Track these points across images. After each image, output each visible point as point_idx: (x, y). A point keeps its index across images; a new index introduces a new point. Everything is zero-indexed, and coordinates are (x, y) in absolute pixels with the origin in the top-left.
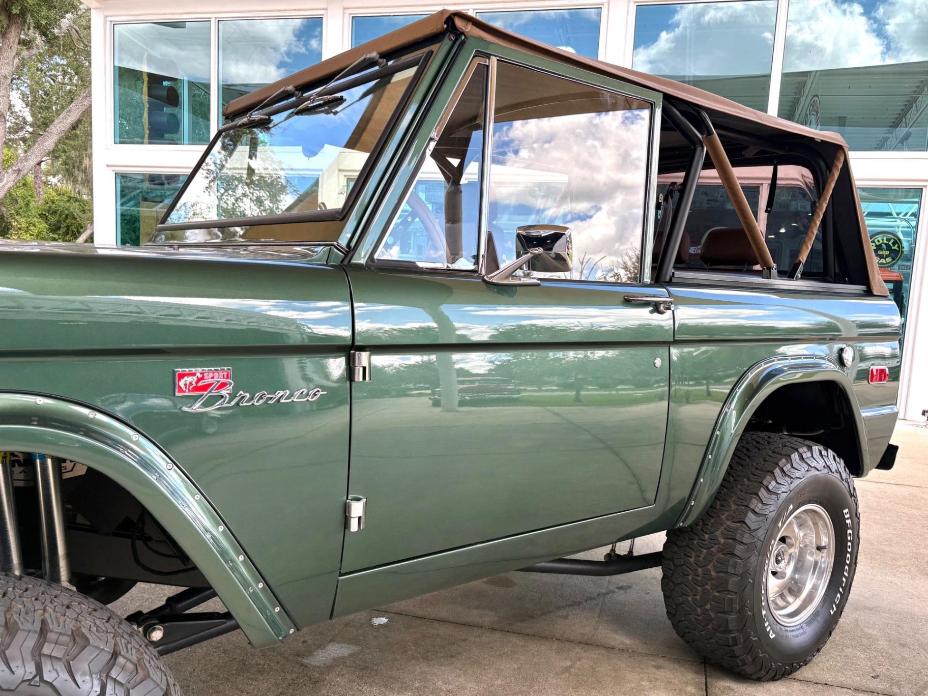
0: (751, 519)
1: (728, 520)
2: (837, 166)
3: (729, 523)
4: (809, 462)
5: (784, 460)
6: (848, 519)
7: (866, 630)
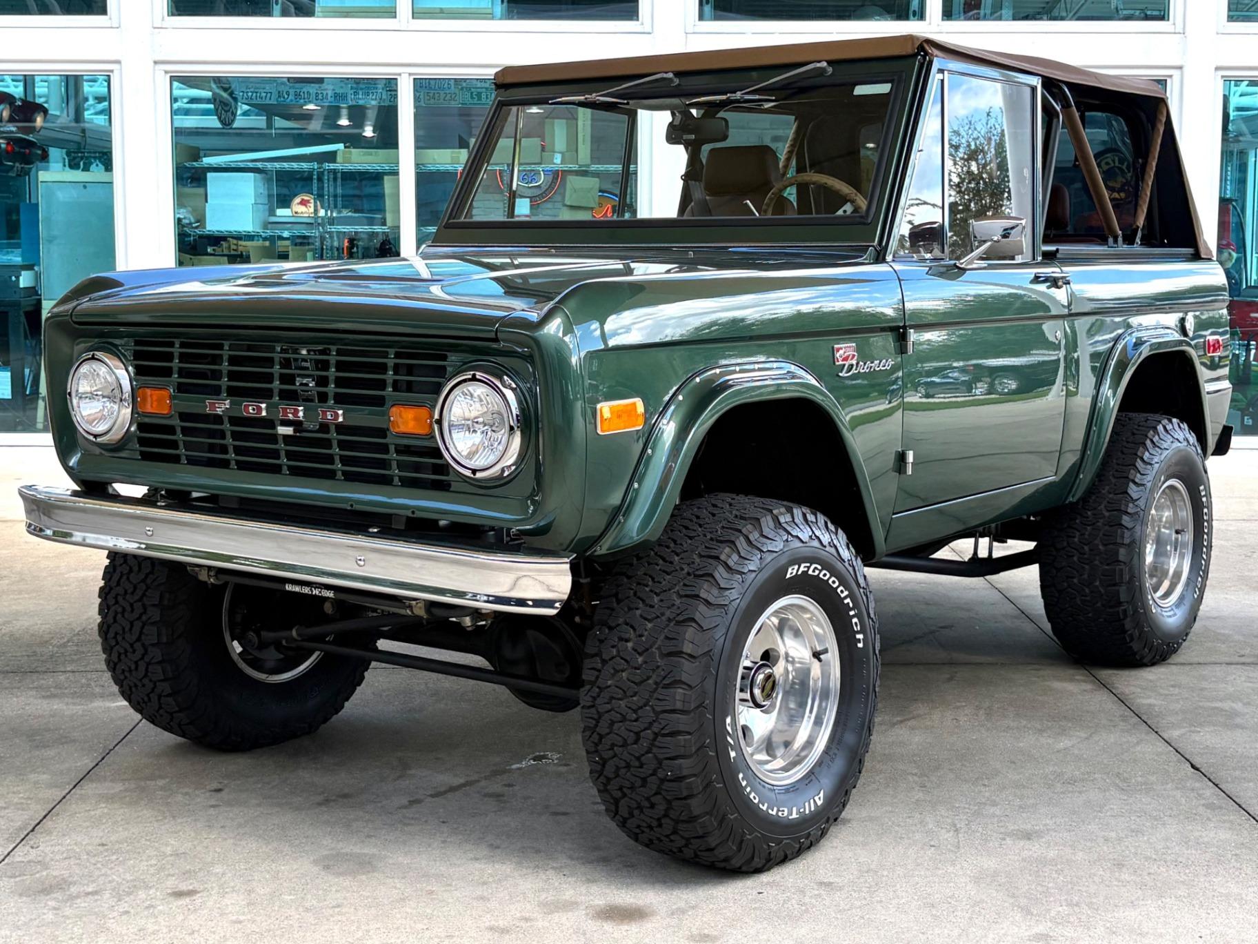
0: (1133, 490)
2: (1161, 121)
4: (1172, 434)
5: (1151, 432)
6: (1204, 496)
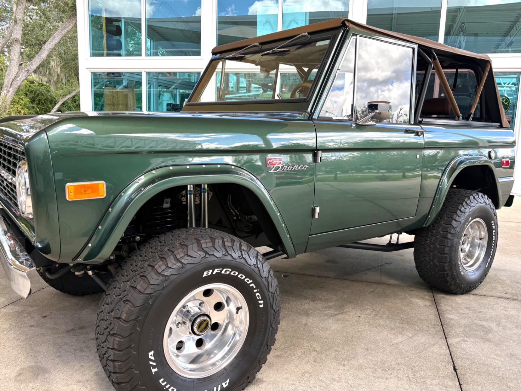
0: (454, 223)
1: (444, 224)
2: (487, 70)
3: (444, 225)
4: (477, 200)
5: (467, 199)
6: (493, 225)
7: (500, 277)
